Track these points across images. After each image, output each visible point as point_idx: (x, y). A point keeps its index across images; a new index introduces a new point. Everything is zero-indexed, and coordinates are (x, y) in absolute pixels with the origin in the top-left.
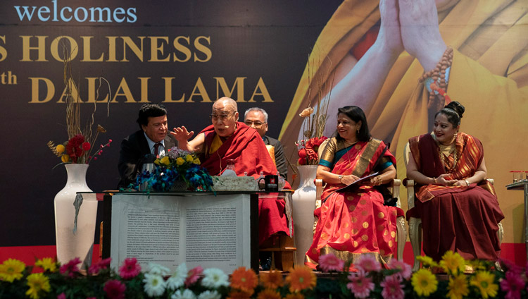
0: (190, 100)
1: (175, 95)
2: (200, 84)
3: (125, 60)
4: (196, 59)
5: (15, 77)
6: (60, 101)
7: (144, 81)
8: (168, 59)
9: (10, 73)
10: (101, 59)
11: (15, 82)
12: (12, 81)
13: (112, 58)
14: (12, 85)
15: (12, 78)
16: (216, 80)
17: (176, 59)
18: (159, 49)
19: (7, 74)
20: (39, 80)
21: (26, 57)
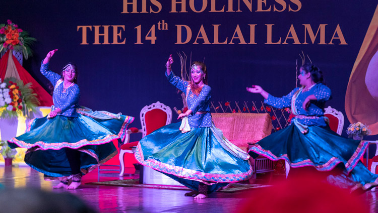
0: (285, 43)
1: (274, 39)
2: (292, 30)
3: (239, 11)
4: (290, 9)
5: (166, 24)
6: (195, 43)
7: (252, 27)
8: (269, 10)
9: (163, 21)
10: (223, 10)
11: (167, 29)
12: (165, 28)
13: (230, 9)
14: (165, 30)
15: (165, 25)
16: (304, 26)
17: (275, 9)
18: (263, 1)
19: (161, 22)
20: (182, 27)
21: (174, 10)
